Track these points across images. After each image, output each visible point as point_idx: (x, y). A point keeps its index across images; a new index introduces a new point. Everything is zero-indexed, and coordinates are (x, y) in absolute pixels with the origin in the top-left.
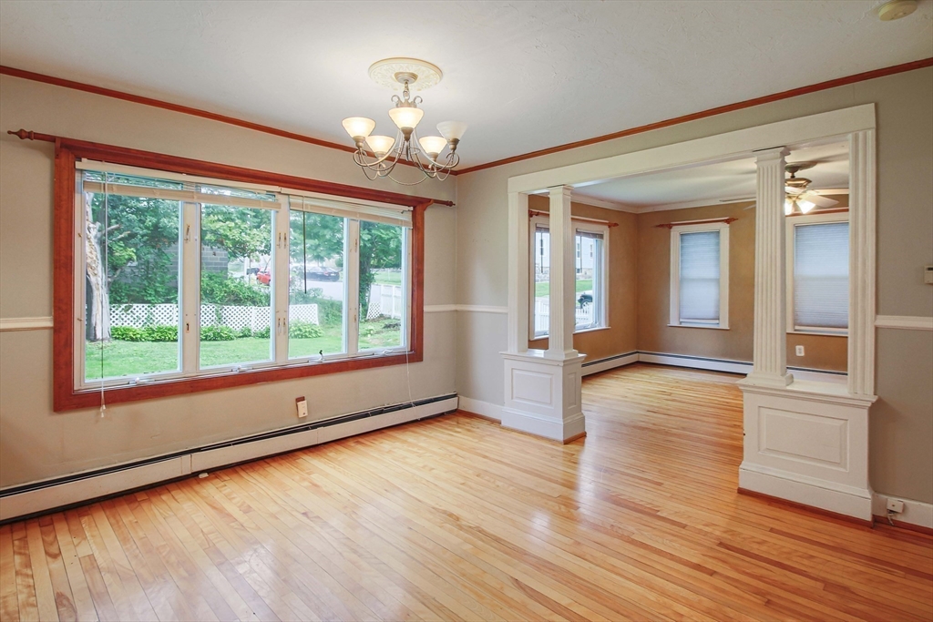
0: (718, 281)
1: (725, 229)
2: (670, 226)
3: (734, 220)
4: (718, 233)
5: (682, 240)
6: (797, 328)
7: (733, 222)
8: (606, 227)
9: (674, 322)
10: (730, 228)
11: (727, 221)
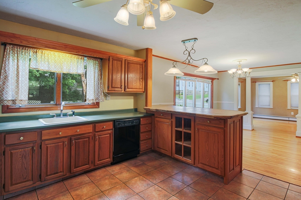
0: (270, 96)
1: (271, 83)
2: (256, 82)
3: (274, 81)
4: (269, 84)
5: (259, 86)
6: (291, 108)
7: (274, 82)
8: (240, 82)
9: (257, 106)
10: (273, 83)
11: (272, 81)
